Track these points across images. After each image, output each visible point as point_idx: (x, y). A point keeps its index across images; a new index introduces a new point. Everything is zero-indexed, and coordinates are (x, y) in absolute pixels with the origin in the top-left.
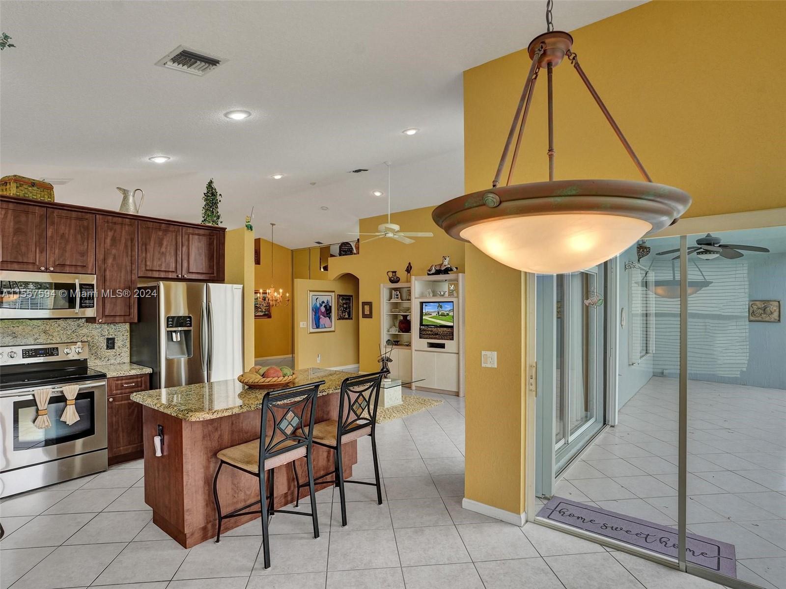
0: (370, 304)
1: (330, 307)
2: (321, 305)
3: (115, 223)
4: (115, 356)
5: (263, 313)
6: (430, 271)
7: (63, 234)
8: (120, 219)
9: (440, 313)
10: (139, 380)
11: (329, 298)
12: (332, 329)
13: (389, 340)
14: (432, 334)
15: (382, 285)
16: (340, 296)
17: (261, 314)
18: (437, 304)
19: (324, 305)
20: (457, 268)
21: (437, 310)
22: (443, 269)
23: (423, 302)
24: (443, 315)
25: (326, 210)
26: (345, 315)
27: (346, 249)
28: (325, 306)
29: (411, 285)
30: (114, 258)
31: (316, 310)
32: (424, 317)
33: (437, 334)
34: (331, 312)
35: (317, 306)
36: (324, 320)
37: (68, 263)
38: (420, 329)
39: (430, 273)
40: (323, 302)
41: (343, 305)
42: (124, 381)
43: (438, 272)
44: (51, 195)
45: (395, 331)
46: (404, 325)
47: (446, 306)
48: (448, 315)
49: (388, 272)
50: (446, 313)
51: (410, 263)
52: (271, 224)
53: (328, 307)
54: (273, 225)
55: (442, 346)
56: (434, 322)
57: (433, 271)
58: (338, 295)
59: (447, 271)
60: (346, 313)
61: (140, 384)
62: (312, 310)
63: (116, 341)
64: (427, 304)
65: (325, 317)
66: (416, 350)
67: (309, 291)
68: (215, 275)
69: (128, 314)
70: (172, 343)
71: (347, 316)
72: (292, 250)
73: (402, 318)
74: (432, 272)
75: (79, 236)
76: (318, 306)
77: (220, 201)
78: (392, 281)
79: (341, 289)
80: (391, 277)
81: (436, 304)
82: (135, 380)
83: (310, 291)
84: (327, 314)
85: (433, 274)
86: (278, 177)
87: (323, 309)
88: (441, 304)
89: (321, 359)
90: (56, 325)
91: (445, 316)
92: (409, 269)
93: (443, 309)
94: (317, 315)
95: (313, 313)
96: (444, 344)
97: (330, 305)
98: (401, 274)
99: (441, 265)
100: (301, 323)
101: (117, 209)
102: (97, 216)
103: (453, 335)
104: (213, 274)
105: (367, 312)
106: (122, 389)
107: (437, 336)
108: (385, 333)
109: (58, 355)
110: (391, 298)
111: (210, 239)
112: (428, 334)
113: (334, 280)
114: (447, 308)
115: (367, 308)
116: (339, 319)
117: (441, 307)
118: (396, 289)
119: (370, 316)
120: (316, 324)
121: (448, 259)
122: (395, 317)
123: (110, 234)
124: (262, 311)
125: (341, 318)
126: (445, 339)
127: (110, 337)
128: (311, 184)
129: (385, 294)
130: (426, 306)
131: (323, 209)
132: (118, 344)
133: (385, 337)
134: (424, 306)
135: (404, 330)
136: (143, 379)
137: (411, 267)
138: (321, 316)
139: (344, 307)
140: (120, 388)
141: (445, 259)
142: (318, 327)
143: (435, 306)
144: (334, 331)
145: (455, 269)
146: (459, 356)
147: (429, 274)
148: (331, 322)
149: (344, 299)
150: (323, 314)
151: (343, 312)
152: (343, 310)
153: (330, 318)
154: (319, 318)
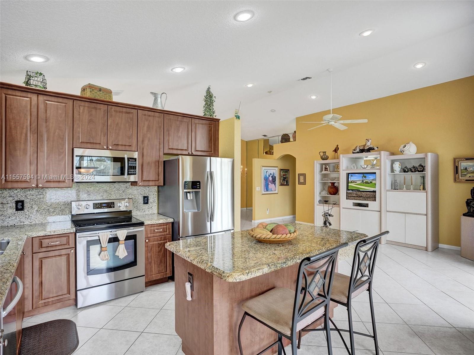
0: (304, 175)
1: (275, 177)
2: (269, 176)
3: (149, 116)
4: (149, 208)
6: (354, 150)
7: (118, 123)
8: (153, 113)
9: (364, 182)
10: (165, 227)
11: (274, 171)
12: (276, 192)
13: (320, 200)
14: (357, 197)
15: (315, 161)
16: (281, 170)
18: (362, 175)
19: (271, 176)
20: (377, 147)
21: (361, 179)
22: (366, 148)
23: (349, 174)
24: (367, 183)
25: (274, 112)
26: (284, 183)
27: (285, 139)
28: (272, 177)
29: (339, 161)
30: (149, 140)
31: (266, 179)
32: (349, 184)
33: (362, 197)
34: (275, 181)
36: (271, 186)
37: (120, 143)
38: (347, 193)
39: (354, 152)
40: (271, 174)
41: (283, 176)
42: (155, 228)
43: (362, 151)
44: (111, 97)
45: (325, 193)
46: (333, 190)
47: (370, 176)
48: (371, 182)
49: (320, 152)
50: (369, 182)
51: (338, 145)
55: (366, 206)
56: (357, 187)
57: (358, 150)
58: (280, 169)
59: (370, 150)
60: (285, 181)
61: (165, 230)
62: (264, 179)
63: (149, 198)
64: (352, 175)
65: (272, 184)
66: (343, 208)
67: (262, 167)
68: (213, 152)
69: (157, 180)
70: (187, 200)
71: (285, 183)
72: (246, 141)
73: (330, 185)
74: (356, 151)
75: (128, 125)
76: (268, 176)
77: (215, 101)
78: (323, 159)
79: (281, 165)
80: (323, 156)
82: (163, 227)
83: (263, 166)
84: (273, 182)
85: (358, 152)
86: (250, 86)
87: (271, 179)
88: (365, 175)
89: (269, 211)
90: (113, 187)
91: (369, 183)
92: (336, 150)
93: (367, 178)
94: (267, 183)
95: (265, 181)
96: (368, 204)
97: (275, 176)
98: (330, 153)
99: (364, 146)
100: (257, 188)
101: (151, 106)
102: (139, 110)
103: (376, 198)
104: (212, 152)
105: (302, 180)
106: (154, 233)
107: (361, 198)
108: (317, 196)
109: (114, 207)
110: (321, 170)
111: (210, 127)
112: (353, 196)
113: (278, 159)
114: (370, 178)
115: (302, 178)
117: (365, 177)
118: (326, 164)
119: (304, 183)
120: (266, 188)
121: (370, 141)
122: (324, 184)
123: (146, 123)
125: (282, 185)
126: (368, 200)
127: (146, 195)
128: (268, 92)
129: (317, 168)
130: (351, 176)
131: (272, 111)
132: (150, 200)
133: (317, 198)
134: (350, 176)
135: (332, 193)
136: (167, 226)
137: (338, 149)
138: (269, 183)
140: (152, 233)
141: (369, 141)
142: (267, 191)
143: (359, 176)
144: (277, 193)
145: (376, 149)
146: (381, 213)
147: (353, 153)
148: (276, 187)
149: (284, 172)
150: (270, 182)
151: (283, 181)
152: (283, 179)
153: (275, 184)
154: (268, 184)
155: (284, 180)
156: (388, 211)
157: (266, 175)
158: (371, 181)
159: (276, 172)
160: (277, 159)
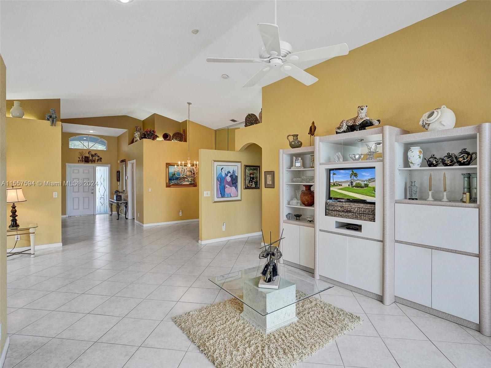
0: (272, 173)
1: (237, 177)
2: (226, 175)
5: (189, 183)
6: (339, 128)
9: (354, 184)
11: (235, 168)
12: (239, 198)
13: (289, 214)
14: (343, 211)
15: (281, 151)
16: (246, 166)
17: (188, 183)
18: (350, 172)
19: (229, 175)
20: (379, 121)
21: (349, 179)
22: (358, 122)
23: (330, 170)
24: (358, 186)
25: (227, 78)
26: (252, 185)
27: (251, 120)
28: (231, 176)
29: (314, 148)
31: (221, 180)
32: (331, 189)
33: (350, 212)
34: (237, 182)
35: (222, 175)
36: (230, 189)
38: (326, 203)
39: (339, 131)
40: (229, 172)
41: (250, 175)
43: (352, 128)
45: (296, 204)
46: (306, 197)
47: (364, 174)
48: (366, 186)
49: (288, 136)
50: (363, 184)
51: (313, 123)
52: (188, 103)
53: (234, 178)
54: (189, 104)
55: (357, 228)
56: (346, 195)
57: (345, 128)
58: (244, 165)
59: (365, 125)
60: (253, 183)
62: (217, 179)
64: (335, 172)
65: (231, 187)
66: (320, 230)
67: (213, 161)
71: (254, 186)
72: (215, 130)
73: (304, 188)
74: (342, 130)
76: (224, 175)
78: (293, 147)
79: (247, 159)
80: (292, 142)
81: (347, 171)
83: (215, 161)
84: (233, 184)
85: (344, 132)
87: (229, 179)
88: (355, 171)
89: (225, 227)
91: (362, 187)
92: (312, 131)
93: (358, 178)
94: (223, 185)
95: (219, 183)
96: (360, 226)
97: (237, 175)
98: (304, 137)
99: (355, 119)
100: (205, 193)
103: (374, 215)
105: (269, 182)
107: (350, 214)
108: (284, 206)
110: (292, 165)
112: (337, 211)
114: (365, 176)
115: (269, 177)
116: (246, 188)
117: (356, 175)
118: (297, 155)
119: (272, 186)
120: (221, 193)
121: (365, 109)
122: (296, 188)
124: (188, 181)
125: (247, 188)
126: (361, 219)
128: (193, 31)
129: (284, 161)
130: (334, 174)
131: (223, 77)
133: (285, 210)
134: (331, 175)
135: (306, 203)
137: (315, 128)
138: (227, 186)
139: (251, 177)
141: (362, 109)
142: (223, 196)
143: (346, 174)
144: (240, 200)
145: (376, 123)
146: (384, 246)
147: (337, 133)
148: (237, 191)
149: (251, 169)
150: (228, 183)
151: (250, 182)
152: (250, 180)
153: (236, 187)
154: (225, 188)
155: (252, 180)
156: (397, 241)
157: (221, 174)
158: (365, 182)
159: (238, 170)
160: (239, 151)
